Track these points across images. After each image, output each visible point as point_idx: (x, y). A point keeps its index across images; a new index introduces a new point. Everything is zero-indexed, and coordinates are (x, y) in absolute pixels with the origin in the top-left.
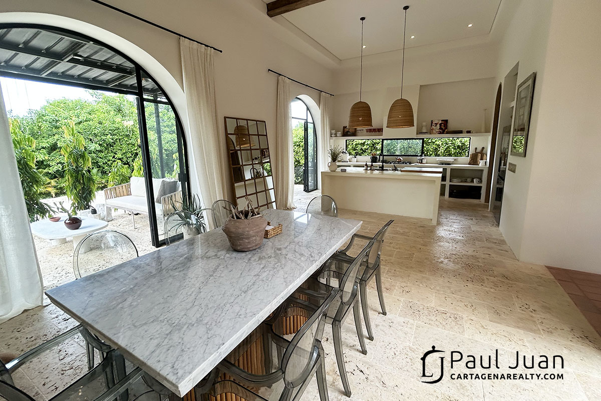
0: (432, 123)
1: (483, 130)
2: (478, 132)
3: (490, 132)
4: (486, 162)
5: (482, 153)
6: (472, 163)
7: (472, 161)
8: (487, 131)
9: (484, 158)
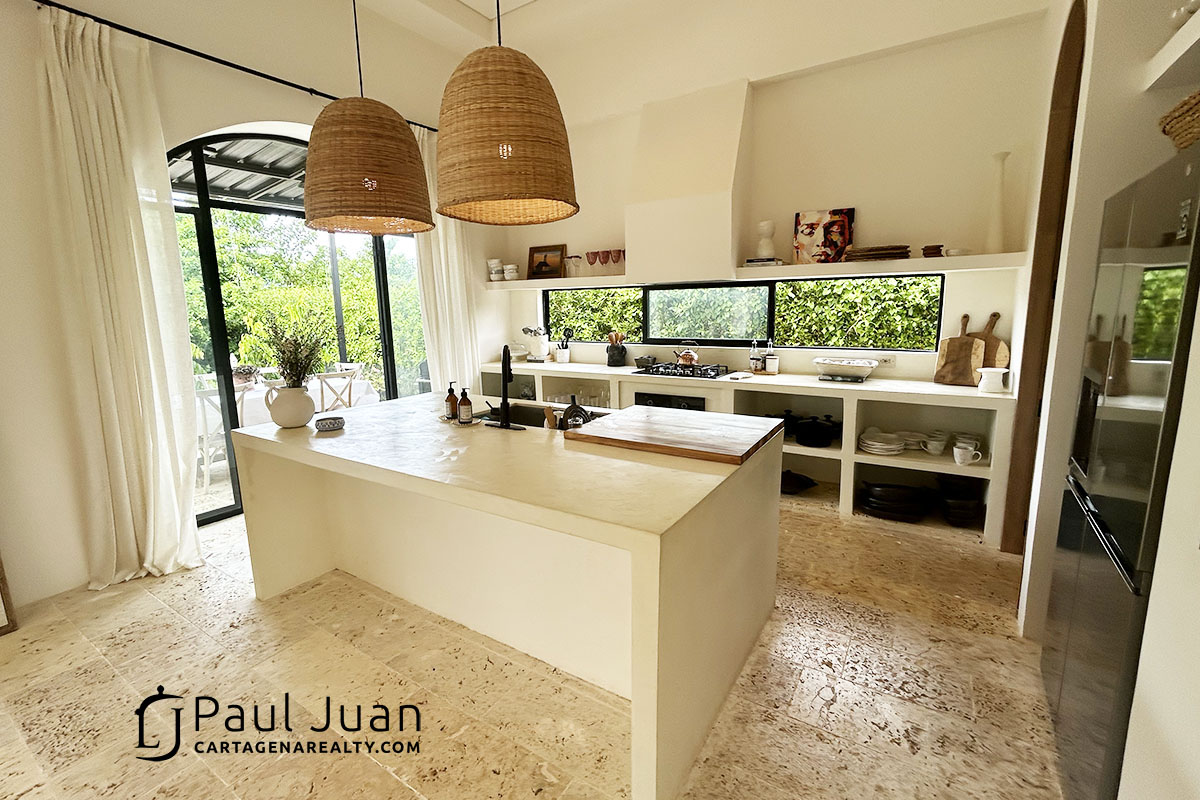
0: (797, 223)
1: (994, 238)
2: (973, 249)
3: (1022, 249)
4: (1006, 376)
5: (991, 337)
6: (949, 378)
7: (949, 367)
8: (1011, 245)
9: (999, 356)
